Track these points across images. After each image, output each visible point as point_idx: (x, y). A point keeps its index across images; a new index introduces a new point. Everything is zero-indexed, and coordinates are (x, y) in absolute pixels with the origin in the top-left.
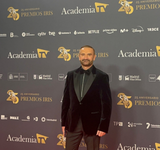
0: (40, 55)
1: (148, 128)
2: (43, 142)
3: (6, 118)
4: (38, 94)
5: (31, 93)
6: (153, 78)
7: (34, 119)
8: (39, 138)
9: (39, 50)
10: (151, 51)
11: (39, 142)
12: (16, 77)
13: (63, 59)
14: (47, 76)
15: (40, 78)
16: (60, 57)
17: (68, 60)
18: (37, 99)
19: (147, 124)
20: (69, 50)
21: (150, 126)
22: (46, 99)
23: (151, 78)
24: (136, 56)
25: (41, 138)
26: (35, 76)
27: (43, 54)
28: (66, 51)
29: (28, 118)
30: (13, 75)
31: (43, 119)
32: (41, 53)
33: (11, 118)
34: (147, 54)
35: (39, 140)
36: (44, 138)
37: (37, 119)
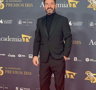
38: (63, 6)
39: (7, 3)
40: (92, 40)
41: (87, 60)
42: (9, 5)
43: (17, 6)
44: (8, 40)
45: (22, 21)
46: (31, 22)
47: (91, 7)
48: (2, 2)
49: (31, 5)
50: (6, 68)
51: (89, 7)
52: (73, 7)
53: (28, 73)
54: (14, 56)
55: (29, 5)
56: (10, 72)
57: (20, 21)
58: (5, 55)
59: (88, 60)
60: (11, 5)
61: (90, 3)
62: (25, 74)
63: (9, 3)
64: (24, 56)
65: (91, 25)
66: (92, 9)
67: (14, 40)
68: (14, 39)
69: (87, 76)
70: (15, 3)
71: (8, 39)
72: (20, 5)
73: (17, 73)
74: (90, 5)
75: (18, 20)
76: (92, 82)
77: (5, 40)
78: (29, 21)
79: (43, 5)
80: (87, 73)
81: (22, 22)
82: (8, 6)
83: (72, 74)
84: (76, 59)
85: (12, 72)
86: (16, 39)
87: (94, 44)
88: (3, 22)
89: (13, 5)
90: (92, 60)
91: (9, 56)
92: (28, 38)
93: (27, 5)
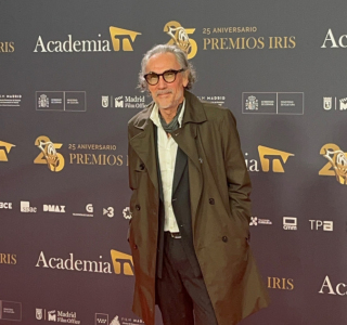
0: (116, 42)
2: (128, 270)
3: (34, 210)
4: (114, 148)
5: (95, 144)
7: (105, 211)
8: (117, 260)
9: (114, 31)
11: (118, 271)
12: (57, 101)
14: (136, 99)
15: (119, 104)
17: (190, 56)
18: (112, 160)
20: (192, 31)
25: (122, 261)
26: (105, 99)
27: (126, 41)
28: (184, 33)
29: (90, 208)
30: (50, 97)
31: (127, 213)
32: (121, 38)
33: (46, 208)
35: (117, 266)
36: (129, 261)
37: (110, 212)
39: (206, 36)
43: (240, 46)
45: (260, 98)
46: (291, 103)
48: (190, 35)
49: (288, 43)
53: (281, 284)
55: (283, 43)
57: (252, 98)
60: (219, 44)
62: (272, 285)
63: (213, 35)
64: (268, 222)
72: (251, 43)
75: (246, 97)
78: (282, 98)
79: (332, 39)
81: (259, 103)
82: (209, 46)
89: (228, 43)
92: (279, 157)
93: (277, 42)
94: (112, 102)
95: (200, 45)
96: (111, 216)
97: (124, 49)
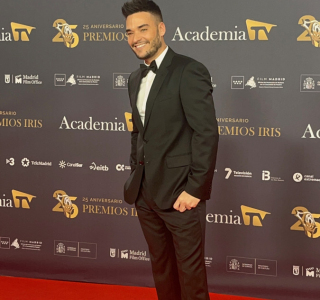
1: (227, 177)
2: (25, 205)
4: (14, 113)
6: (240, 82)
7: (8, 161)
8: (17, 197)
9: (14, 26)
10: (236, 30)
11: (17, 205)
13: (63, 44)
14: (31, 77)
15: (18, 81)
16: (56, 39)
17: (73, 46)
18: (13, 123)
19: (227, 169)
20: (75, 27)
21: (232, 173)
22: (30, 123)
23: (236, 82)
24: (207, 39)
25: (21, 198)
26: (7, 77)
27: (23, 33)
28: (68, 28)
31: (25, 162)
34: (229, 35)
35: (17, 201)
36: (26, 198)
37: (12, 162)
38: (234, 37)
39: (85, 31)
40: (309, 126)
41: (298, 177)
42: (92, 36)
43: (112, 38)
44: (88, 127)
45: (126, 78)
47: (308, 39)
48: (73, 30)
50: (85, 199)
51: (302, 38)
52: (260, 38)
54: (105, 168)
56: (95, 210)
57: (120, 77)
58: (81, 166)
59: (301, 179)
60: (95, 37)
61: (304, 29)
62: (134, 214)
63: (91, 30)
65: (308, 87)
66: (310, 43)
67: (105, 127)
68: (105, 125)
69: (298, 219)
70: (107, 31)
71: (88, 125)
72: (120, 36)
73: (113, 211)
74: (305, 33)
75: (116, 76)
76: (309, 235)
77: (83, 126)
79: (180, 34)
80: (297, 212)
81: (126, 81)
82: (88, 38)
83: (258, 215)
84: (268, 175)
85: (101, 209)
86: (110, 125)
87: (315, 135)
88: (77, 82)
89: (102, 36)
90: (310, 178)
91: (91, 167)
94: (12, 79)
95: (81, 38)
96: (12, 164)
97: (23, 39)
